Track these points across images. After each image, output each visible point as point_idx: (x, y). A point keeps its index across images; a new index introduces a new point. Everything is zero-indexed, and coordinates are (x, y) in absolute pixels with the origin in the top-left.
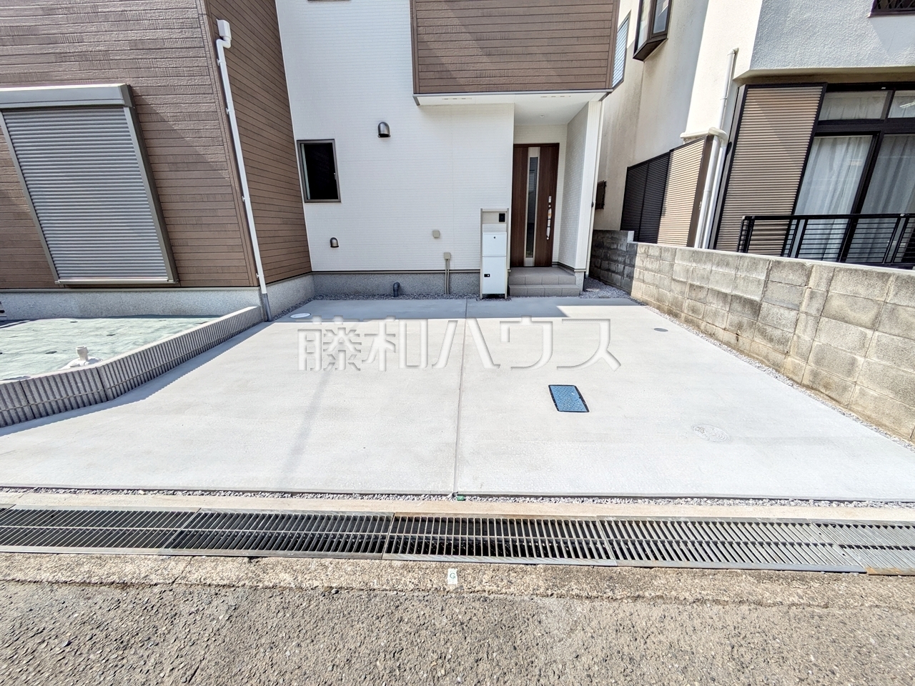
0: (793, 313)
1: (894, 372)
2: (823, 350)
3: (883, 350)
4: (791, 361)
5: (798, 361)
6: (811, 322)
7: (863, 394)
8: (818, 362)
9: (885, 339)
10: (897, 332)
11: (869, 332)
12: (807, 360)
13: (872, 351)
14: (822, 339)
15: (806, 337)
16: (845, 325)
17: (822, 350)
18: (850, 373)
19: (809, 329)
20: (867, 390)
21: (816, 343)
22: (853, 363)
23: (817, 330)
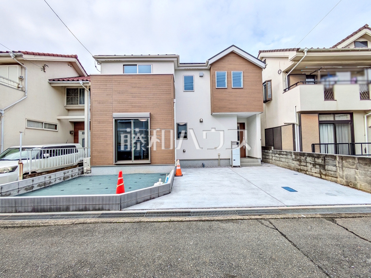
0: (335, 167)
1: (365, 179)
3: (361, 174)
4: (339, 179)
5: (341, 179)
6: (341, 169)
7: (361, 185)
8: (346, 178)
9: (361, 171)
10: (362, 169)
11: (356, 170)
12: (343, 178)
13: (358, 175)
14: (345, 173)
15: (341, 173)
16: (350, 169)
17: (346, 175)
18: (356, 180)
19: (341, 171)
20: (361, 184)
22: (355, 178)
23: (343, 171)
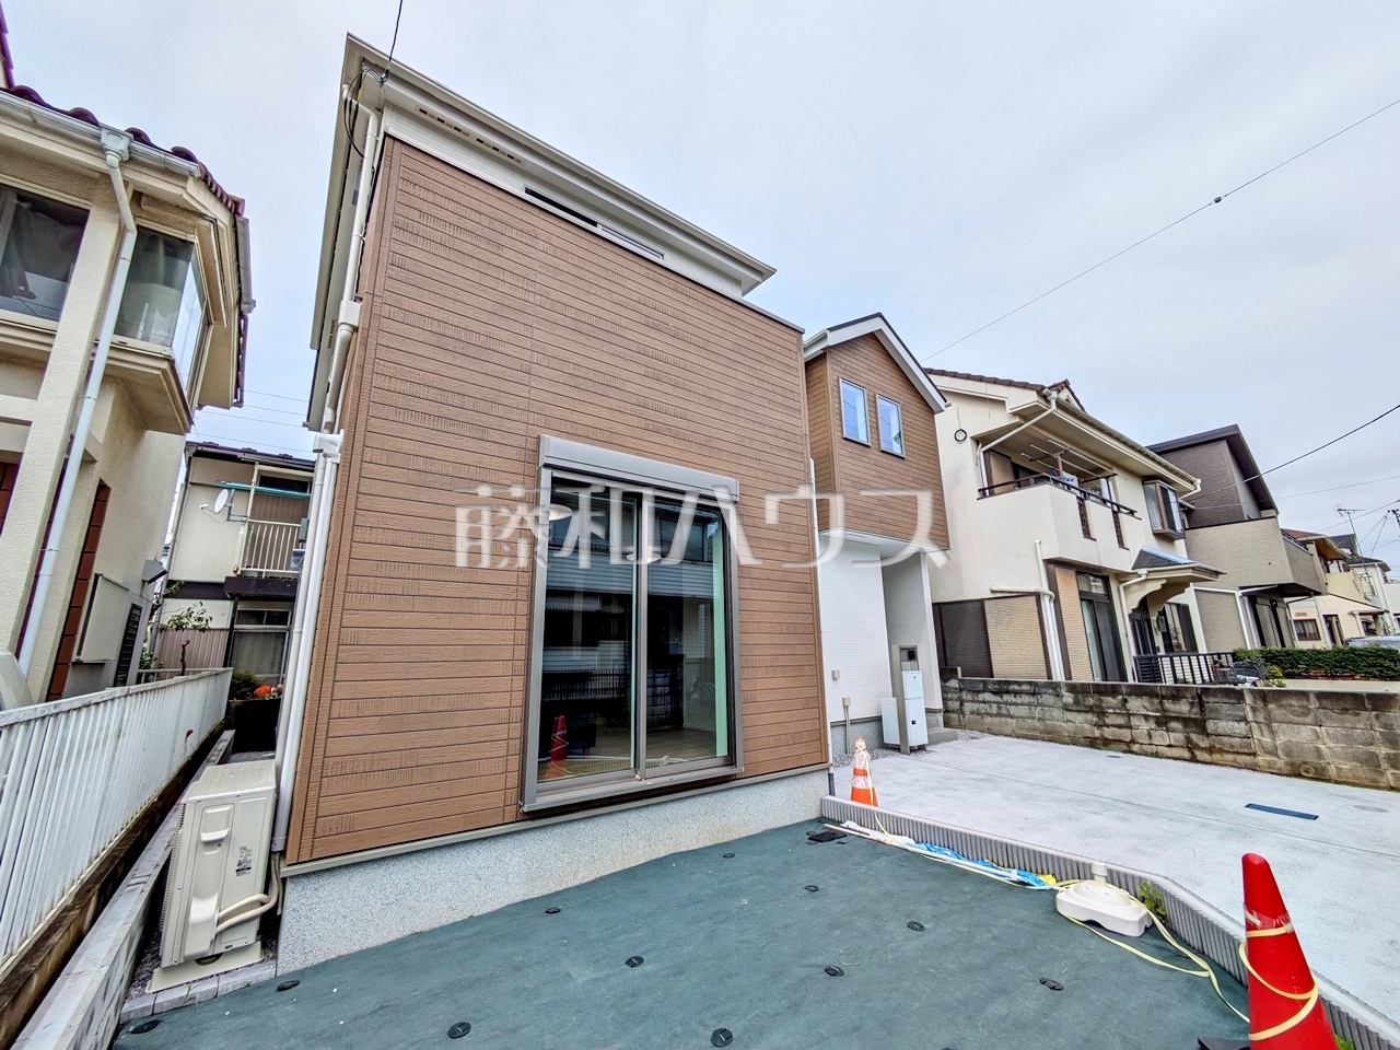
0: (1243, 724)
1: (1350, 750)
2: (1287, 746)
3: (1335, 739)
4: (1261, 759)
5: (1268, 758)
6: (1263, 727)
7: (1339, 769)
8: (1288, 754)
9: (1331, 731)
10: (1336, 725)
11: (1317, 728)
12: (1277, 755)
13: (1326, 740)
14: (1281, 740)
15: (1267, 739)
16: (1295, 726)
18: (1320, 757)
19: (1265, 733)
20: (1340, 766)
21: (1278, 742)
22: (1318, 750)
23: (1273, 733)
